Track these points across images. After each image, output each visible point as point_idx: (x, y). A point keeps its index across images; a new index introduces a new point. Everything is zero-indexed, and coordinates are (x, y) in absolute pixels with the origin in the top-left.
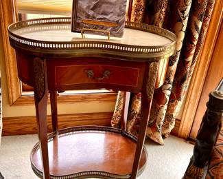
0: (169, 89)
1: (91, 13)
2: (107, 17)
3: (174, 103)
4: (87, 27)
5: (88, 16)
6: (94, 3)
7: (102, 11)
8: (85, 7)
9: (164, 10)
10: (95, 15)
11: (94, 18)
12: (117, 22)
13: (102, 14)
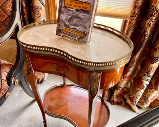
0: (147, 80)
1: (67, 23)
2: (77, 28)
3: (151, 91)
4: (65, 33)
5: (65, 26)
6: (70, 17)
7: (74, 23)
8: (64, 19)
9: (154, 18)
10: (70, 26)
11: (69, 27)
12: (84, 32)
13: (74, 25)
